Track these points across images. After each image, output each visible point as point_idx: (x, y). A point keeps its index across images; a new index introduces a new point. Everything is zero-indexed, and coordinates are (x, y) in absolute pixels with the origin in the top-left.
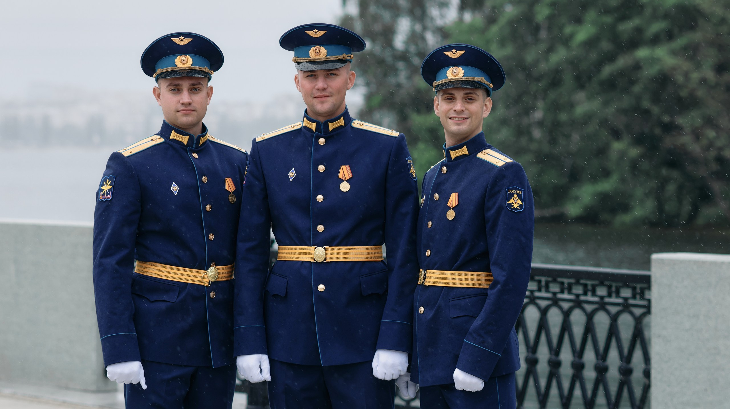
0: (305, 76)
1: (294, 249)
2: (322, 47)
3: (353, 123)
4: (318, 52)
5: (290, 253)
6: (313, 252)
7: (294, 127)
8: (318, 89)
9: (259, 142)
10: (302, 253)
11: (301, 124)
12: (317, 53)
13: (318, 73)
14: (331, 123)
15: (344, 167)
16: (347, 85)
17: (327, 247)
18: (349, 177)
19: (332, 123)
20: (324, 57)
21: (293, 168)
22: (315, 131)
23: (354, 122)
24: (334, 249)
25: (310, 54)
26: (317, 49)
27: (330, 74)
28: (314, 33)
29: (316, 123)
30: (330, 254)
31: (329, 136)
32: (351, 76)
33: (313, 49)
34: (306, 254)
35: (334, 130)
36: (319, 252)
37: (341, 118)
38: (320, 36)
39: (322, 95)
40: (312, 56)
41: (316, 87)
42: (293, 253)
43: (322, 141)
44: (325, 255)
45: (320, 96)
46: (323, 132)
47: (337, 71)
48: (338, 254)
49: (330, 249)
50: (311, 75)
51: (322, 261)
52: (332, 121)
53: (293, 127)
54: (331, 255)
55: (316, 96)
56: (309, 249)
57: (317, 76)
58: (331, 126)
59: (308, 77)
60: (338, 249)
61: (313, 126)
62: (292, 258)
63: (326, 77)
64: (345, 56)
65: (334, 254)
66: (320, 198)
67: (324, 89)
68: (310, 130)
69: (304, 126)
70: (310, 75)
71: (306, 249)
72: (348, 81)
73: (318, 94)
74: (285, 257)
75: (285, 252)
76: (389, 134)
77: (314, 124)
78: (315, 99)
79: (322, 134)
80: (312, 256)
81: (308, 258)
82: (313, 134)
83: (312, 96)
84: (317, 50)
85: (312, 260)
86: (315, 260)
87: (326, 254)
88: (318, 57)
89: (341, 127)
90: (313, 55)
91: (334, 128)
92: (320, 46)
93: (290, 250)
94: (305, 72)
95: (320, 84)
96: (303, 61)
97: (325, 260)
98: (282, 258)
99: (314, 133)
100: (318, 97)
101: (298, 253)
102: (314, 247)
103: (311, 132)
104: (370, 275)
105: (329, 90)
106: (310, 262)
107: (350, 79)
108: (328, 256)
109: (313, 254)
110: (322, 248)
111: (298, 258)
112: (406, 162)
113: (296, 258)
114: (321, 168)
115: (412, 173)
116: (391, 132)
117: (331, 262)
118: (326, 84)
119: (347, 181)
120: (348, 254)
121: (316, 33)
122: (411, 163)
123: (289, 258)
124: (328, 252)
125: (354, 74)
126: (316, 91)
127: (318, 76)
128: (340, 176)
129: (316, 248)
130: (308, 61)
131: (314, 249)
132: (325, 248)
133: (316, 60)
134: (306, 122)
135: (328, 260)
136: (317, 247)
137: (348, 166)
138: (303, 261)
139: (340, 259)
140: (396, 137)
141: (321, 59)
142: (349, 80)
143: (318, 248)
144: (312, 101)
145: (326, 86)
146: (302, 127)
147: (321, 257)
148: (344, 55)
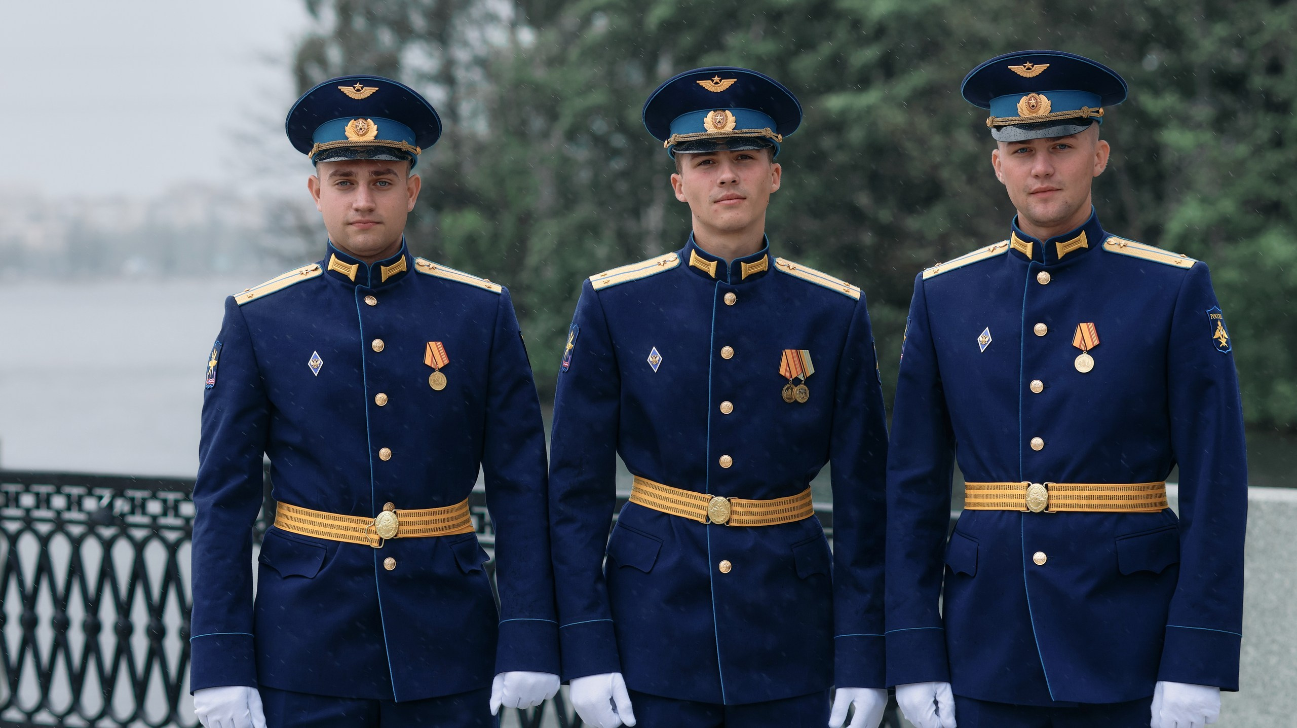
0: (1012, 152)
1: (988, 488)
2: (1041, 96)
3: (1106, 243)
4: (1035, 105)
5: (982, 496)
6: (1023, 492)
7: (993, 251)
8: (1037, 176)
9: (927, 280)
10: (1004, 496)
11: (1006, 245)
12: (1033, 106)
13: (1035, 145)
14: (1061, 242)
15: (1083, 326)
16: (1093, 168)
17: (1051, 484)
18: (1093, 344)
19: (1063, 243)
20: (1046, 114)
21: (987, 328)
22: (1031, 258)
23: (1108, 241)
24: (1065, 489)
25: (1019, 110)
26: (1033, 99)
27: (1058, 147)
28: (1025, 69)
29: (1032, 243)
30: (1057, 497)
31: (1057, 268)
32: (1100, 151)
33: (1024, 100)
34: (1012, 496)
35: (1068, 256)
36: (1035, 494)
37: (1081, 233)
38: (1038, 74)
39: (1044, 186)
40: (1024, 114)
41: (1033, 172)
42: (988, 496)
43: (1043, 277)
44: (1046, 500)
45: (1040, 188)
46: (1046, 260)
47: (1071, 139)
48: (1071, 497)
49: (1057, 489)
50: (1023, 149)
51: (1041, 510)
52: (1063, 239)
53: (991, 250)
54: (1059, 498)
55: (1034, 191)
56: (1017, 488)
57: (1034, 152)
58: (1062, 249)
59: (1016, 154)
60: (1073, 489)
61: (1028, 249)
62: (985, 505)
63: (1051, 153)
64: (1086, 111)
65: (1065, 497)
66: (1037, 386)
67: (1048, 176)
68: (1022, 256)
69: (1012, 248)
70: (1020, 149)
71: (1011, 488)
72: (1094, 159)
73: (1037, 185)
74: (974, 504)
75: (975, 495)
76: (1174, 264)
77: (1030, 245)
78: (1032, 196)
79: (1044, 264)
80: (1023, 501)
81: (1016, 505)
82: (1028, 263)
83: (1025, 192)
84: (1033, 102)
85: (1023, 509)
86: (1028, 509)
87: (1049, 498)
88: (1034, 115)
89: (1081, 250)
90: (1024, 112)
91: (1067, 252)
92: (1039, 94)
93: (982, 489)
94: (1010, 143)
95: (1039, 166)
96: (1007, 123)
97: (1047, 508)
98: (969, 504)
99: (1030, 261)
100: (1038, 192)
101: (997, 496)
102: (1025, 483)
103: (1025, 261)
104: (1136, 536)
105: (1058, 177)
106: (1019, 511)
107: (1098, 155)
108: (1053, 502)
109: (1024, 497)
110: (1041, 486)
111: (998, 505)
112: (1208, 317)
113: (993, 505)
114: (1040, 329)
115: (1220, 338)
116: (1179, 260)
117: (1058, 512)
118: (1052, 166)
119: (1089, 352)
120: (1092, 498)
121: (1029, 69)
122: (1217, 320)
123: (981, 506)
124: (1052, 493)
125: (1106, 146)
126: (1035, 180)
127: (1035, 149)
128: (1077, 343)
129: (1029, 485)
130: (1015, 122)
131: (1025, 488)
132: (1046, 487)
133: (1031, 121)
134: (1016, 240)
135: (1053, 509)
136: (1031, 483)
137: (1091, 325)
138: (1004, 511)
139: (1075, 508)
140: (1187, 270)
141: (1040, 118)
142: (1096, 158)
143: (1032, 486)
144: (1027, 200)
145: (1050, 171)
146: (1008, 251)
147: (1039, 504)
148: (1085, 108)
